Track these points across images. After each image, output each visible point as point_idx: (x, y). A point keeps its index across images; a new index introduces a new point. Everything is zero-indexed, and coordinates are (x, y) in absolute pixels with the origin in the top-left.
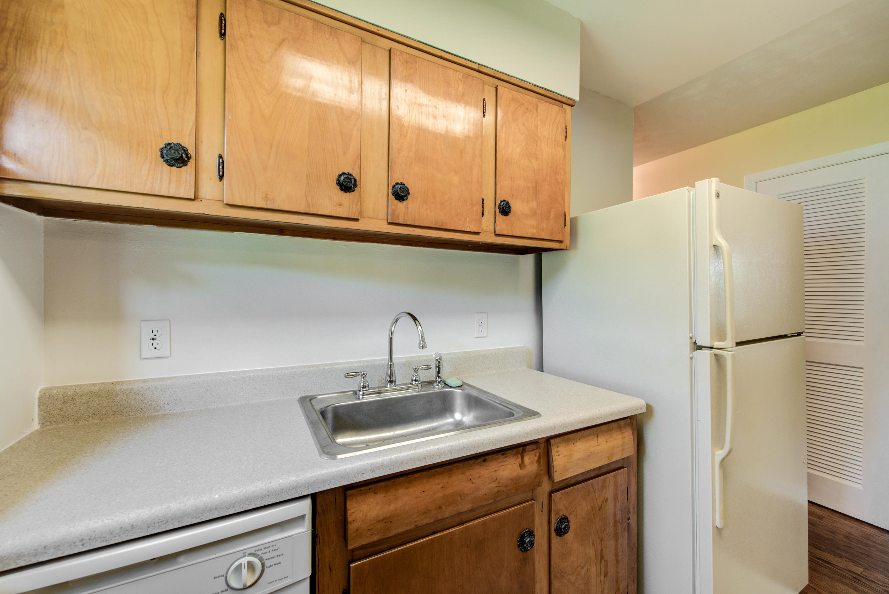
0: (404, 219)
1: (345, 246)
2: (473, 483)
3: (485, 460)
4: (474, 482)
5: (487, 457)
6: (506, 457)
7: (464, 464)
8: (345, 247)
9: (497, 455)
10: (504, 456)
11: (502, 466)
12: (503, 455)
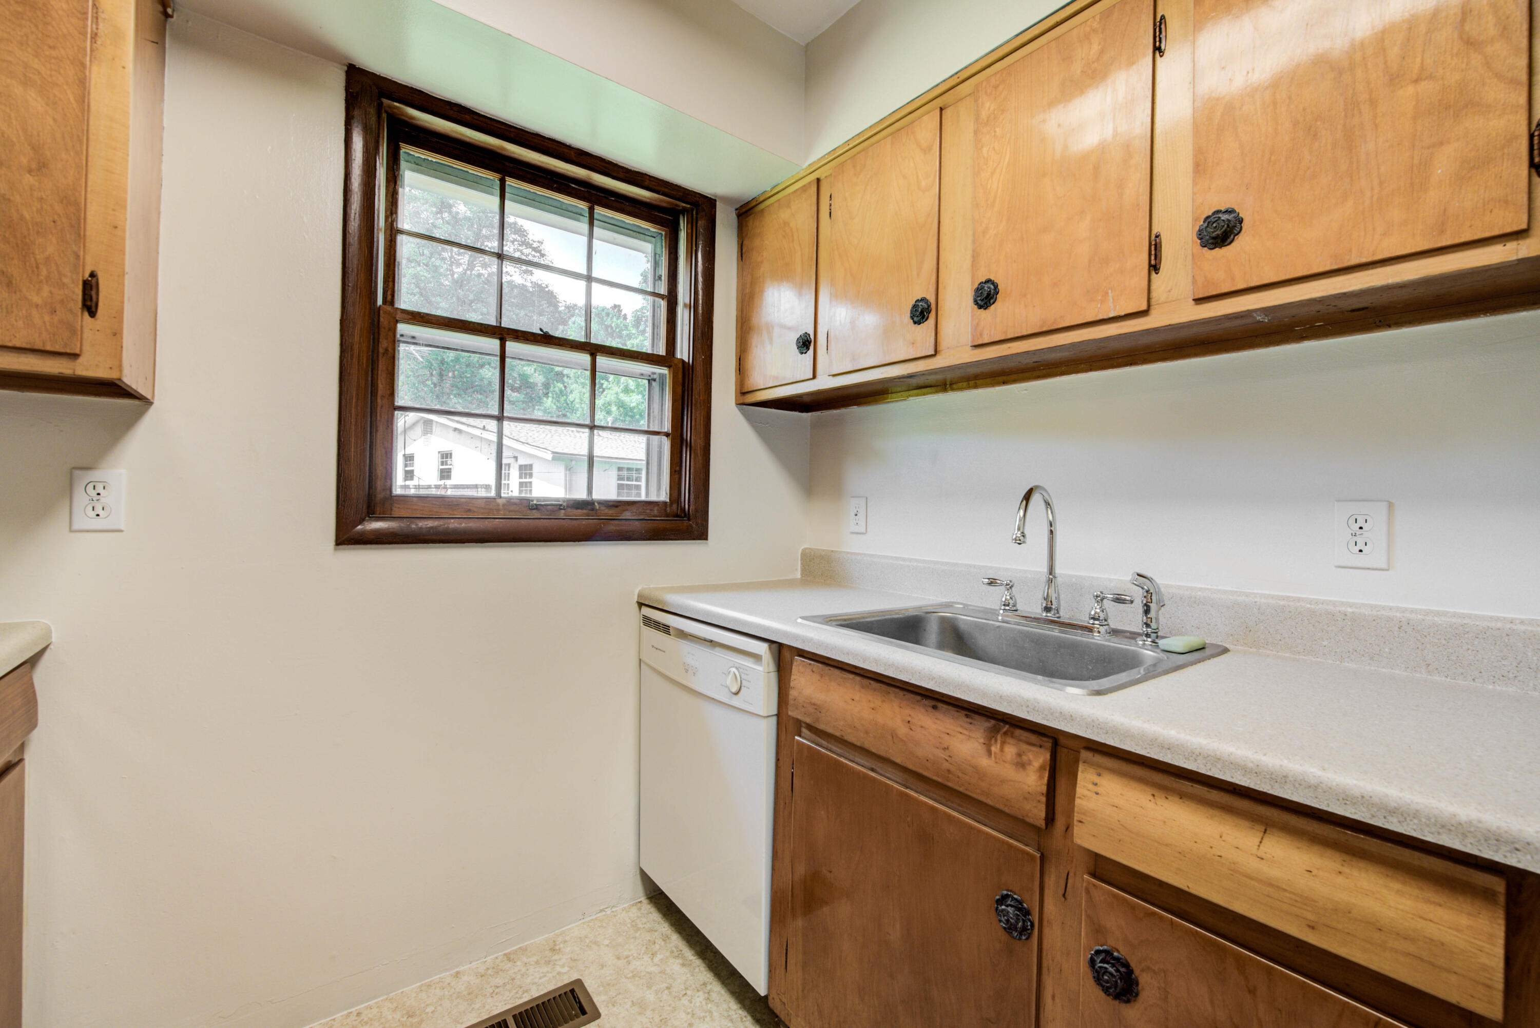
0: (990, 335)
1: (1026, 390)
2: (911, 729)
3: (935, 707)
4: (913, 729)
5: (940, 705)
6: (971, 724)
7: (904, 695)
8: (1025, 392)
9: (958, 711)
10: (969, 720)
11: (961, 733)
12: (967, 716)
